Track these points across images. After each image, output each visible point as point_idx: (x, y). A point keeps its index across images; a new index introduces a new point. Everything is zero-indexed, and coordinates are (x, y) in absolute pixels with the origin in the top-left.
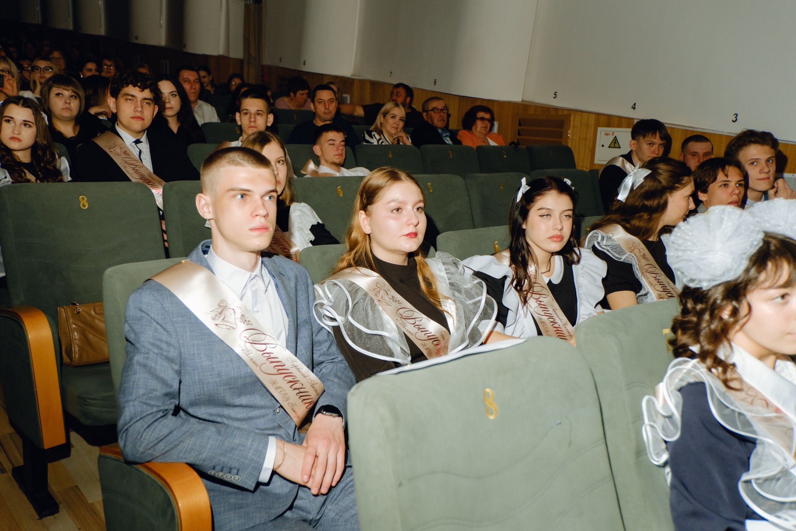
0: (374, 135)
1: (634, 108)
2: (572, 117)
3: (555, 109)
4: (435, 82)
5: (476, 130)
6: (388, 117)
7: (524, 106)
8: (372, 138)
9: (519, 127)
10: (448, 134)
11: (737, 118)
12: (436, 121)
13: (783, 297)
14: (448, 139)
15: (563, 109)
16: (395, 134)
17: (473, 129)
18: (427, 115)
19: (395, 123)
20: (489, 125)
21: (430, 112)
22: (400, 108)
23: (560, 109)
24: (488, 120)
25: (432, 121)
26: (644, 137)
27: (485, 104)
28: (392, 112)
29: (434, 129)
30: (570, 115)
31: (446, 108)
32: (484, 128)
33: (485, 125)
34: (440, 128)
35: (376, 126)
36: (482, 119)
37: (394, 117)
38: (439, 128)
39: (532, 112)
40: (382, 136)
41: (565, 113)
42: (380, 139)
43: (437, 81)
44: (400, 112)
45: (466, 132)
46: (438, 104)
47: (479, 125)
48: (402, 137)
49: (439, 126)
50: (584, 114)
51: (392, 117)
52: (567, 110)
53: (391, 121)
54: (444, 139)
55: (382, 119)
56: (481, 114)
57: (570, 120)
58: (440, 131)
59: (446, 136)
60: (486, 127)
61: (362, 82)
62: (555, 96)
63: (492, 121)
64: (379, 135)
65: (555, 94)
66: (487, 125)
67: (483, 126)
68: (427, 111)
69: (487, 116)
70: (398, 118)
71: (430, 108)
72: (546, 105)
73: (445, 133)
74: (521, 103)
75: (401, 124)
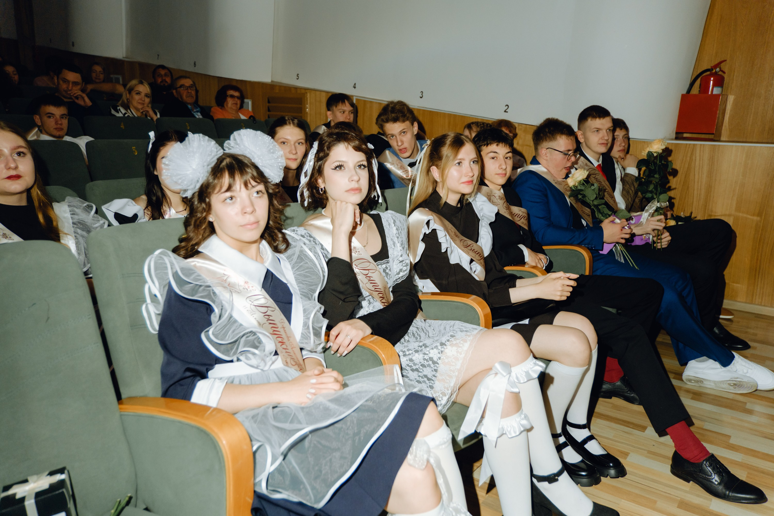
0: (120, 109)
1: (355, 87)
2: (308, 95)
3: (295, 88)
4: (195, 64)
5: (227, 106)
6: (133, 93)
7: (272, 86)
8: (118, 113)
9: (268, 104)
10: (198, 109)
11: (423, 94)
12: (184, 97)
13: (232, 198)
14: (199, 114)
15: (301, 88)
16: (142, 109)
17: (225, 106)
18: (176, 92)
19: (141, 99)
20: (239, 102)
21: (178, 89)
22: (144, 85)
23: (299, 88)
24: (238, 98)
25: (181, 97)
26: (336, 107)
27: (234, 84)
28: (136, 89)
29: (184, 105)
30: (307, 93)
31: (194, 85)
32: (234, 105)
33: (235, 102)
34: (190, 104)
35: (123, 102)
36: (232, 96)
37: (139, 93)
38: (188, 104)
39: (277, 91)
40: (129, 111)
41: (303, 91)
42: (125, 113)
43: (196, 63)
44: (145, 89)
45: (218, 109)
46: (187, 82)
47: (230, 102)
48: (148, 111)
49: (188, 102)
50: (318, 93)
51: (137, 94)
52: (304, 89)
53: (137, 97)
54: (195, 114)
55: (128, 95)
56: (231, 92)
57: (307, 98)
58: (189, 106)
59: (197, 112)
60: (236, 104)
61: (132, 64)
62: (297, 77)
63: (242, 98)
64: (126, 109)
65: (298, 75)
66: (237, 101)
67: (233, 102)
68: (176, 89)
69: (236, 94)
70: (143, 94)
71: (178, 86)
72: (288, 84)
73: (196, 109)
74: (270, 83)
75: (147, 100)
